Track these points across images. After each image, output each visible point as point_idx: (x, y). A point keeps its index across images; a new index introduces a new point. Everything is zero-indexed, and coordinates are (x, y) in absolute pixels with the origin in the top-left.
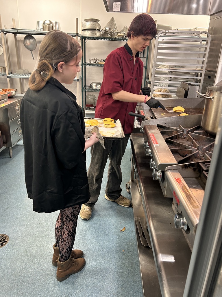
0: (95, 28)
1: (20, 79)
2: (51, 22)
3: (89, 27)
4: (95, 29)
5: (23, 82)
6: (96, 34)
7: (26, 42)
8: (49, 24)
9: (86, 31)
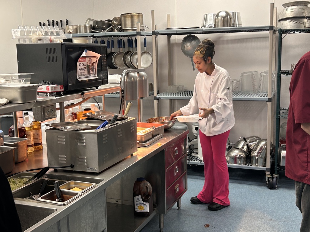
0: (302, 15)
1: (171, 100)
2: (228, 14)
3: (292, 14)
4: (304, 17)
5: (174, 105)
6: (304, 23)
7: (185, 46)
8: (225, 17)
9: (287, 21)
